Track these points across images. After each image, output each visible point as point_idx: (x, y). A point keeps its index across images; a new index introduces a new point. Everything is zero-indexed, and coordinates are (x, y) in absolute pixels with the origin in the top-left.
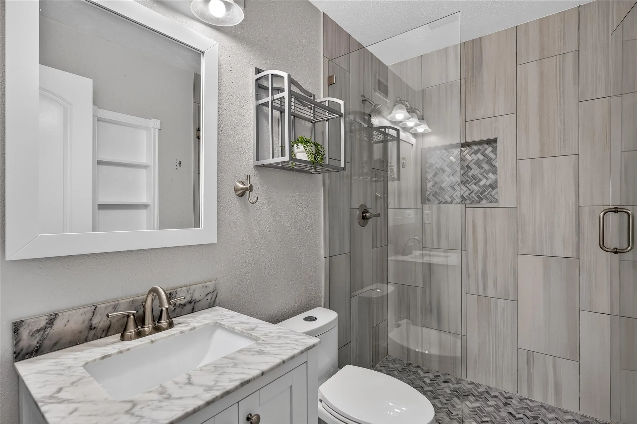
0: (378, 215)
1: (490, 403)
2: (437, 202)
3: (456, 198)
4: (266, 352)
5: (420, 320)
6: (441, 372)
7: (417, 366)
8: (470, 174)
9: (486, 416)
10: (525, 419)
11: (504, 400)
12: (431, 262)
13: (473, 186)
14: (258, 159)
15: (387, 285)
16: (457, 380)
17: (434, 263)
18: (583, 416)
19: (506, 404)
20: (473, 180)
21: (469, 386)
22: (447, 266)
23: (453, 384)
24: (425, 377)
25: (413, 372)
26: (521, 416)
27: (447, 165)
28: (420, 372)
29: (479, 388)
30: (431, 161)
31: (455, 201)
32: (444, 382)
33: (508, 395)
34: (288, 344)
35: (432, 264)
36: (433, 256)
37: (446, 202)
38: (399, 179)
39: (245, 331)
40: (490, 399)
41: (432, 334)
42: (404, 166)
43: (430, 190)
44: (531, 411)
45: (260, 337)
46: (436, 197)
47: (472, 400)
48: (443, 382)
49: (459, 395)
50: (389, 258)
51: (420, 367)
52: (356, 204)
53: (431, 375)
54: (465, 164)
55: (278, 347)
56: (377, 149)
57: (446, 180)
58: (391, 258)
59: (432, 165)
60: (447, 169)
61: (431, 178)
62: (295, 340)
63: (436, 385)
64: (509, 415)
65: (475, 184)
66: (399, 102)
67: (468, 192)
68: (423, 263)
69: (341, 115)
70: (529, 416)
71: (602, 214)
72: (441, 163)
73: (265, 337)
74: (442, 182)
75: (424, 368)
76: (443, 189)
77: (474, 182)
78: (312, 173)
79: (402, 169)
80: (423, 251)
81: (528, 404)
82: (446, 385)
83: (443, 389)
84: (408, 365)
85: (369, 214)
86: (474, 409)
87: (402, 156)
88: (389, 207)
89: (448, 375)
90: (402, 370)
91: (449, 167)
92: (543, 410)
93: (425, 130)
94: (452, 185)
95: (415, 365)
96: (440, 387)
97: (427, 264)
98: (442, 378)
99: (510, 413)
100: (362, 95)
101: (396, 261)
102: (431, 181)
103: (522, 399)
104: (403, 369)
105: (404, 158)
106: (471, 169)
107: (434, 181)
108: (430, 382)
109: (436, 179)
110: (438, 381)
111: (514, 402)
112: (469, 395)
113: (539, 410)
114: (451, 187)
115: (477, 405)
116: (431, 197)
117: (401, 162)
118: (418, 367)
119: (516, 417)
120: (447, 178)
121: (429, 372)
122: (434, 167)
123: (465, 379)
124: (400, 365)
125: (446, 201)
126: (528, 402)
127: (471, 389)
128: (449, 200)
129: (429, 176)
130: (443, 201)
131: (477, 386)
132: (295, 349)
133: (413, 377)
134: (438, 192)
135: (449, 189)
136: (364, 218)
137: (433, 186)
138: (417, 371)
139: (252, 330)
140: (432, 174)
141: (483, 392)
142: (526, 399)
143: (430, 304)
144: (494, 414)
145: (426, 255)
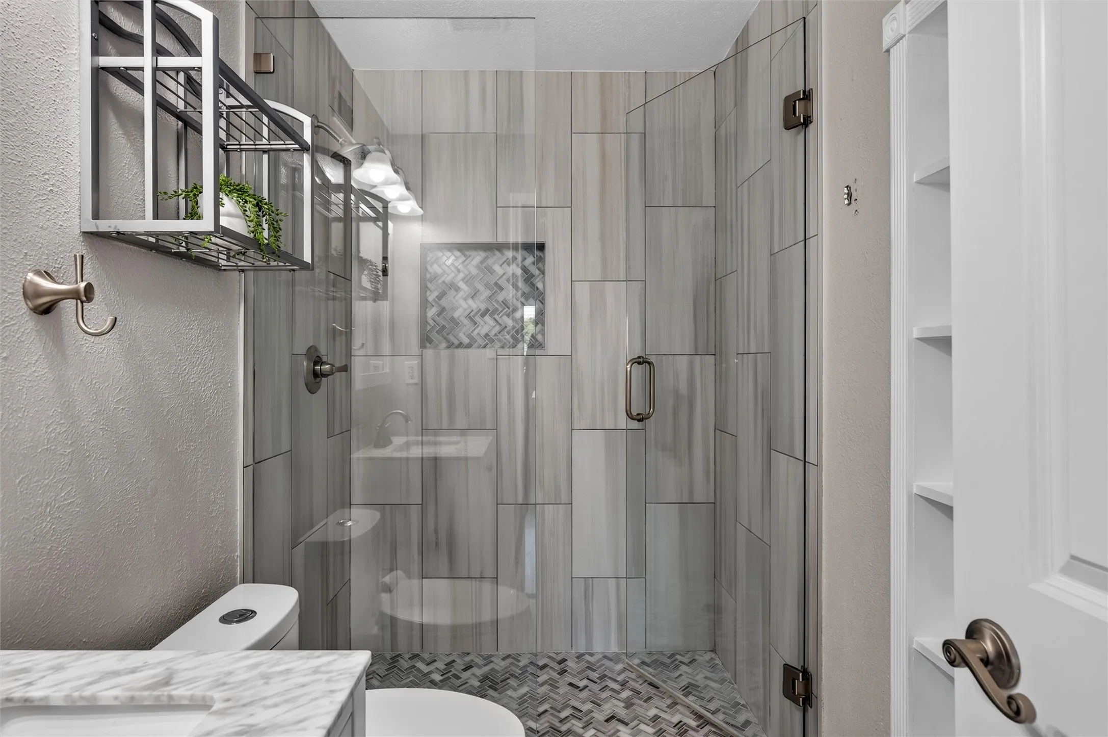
1: (541, 679)
2: (444, 345)
3: (477, 338)
4: (264, 725)
5: (416, 567)
6: (455, 653)
7: (411, 656)
8: (501, 297)
9: (541, 703)
10: (591, 684)
11: (557, 667)
12: (438, 455)
13: (505, 318)
14: (96, 216)
15: (348, 510)
16: (485, 659)
17: (443, 455)
18: (650, 654)
19: (563, 672)
20: (504, 309)
21: (504, 664)
22: (466, 459)
23: (480, 667)
24: (431, 672)
25: (406, 670)
26: (585, 682)
27: (463, 280)
28: (420, 665)
29: (519, 661)
30: (435, 269)
31: (476, 345)
32: (465, 670)
33: (559, 658)
34: (303, 686)
35: (441, 458)
36: (440, 443)
37: (460, 345)
39: (146, 693)
40: (539, 672)
41: (440, 587)
43: (432, 323)
44: (594, 671)
45: (209, 693)
46: (443, 336)
47: (515, 685)
48: (462, 670)
49: (493, 684)
50: (354, 456)
51: (418, 655)
53: (441, 665)
54: (492, 279)
55: (286, 701)
57: (461, 306)
58: (358, 455)
59: (436, 277)
60: (462, 285)
61: (434, 300)
62: (314, 672)
63: (453, 680)
64: (570, 688)
65: (508, 316)
66: (377, 147)
67: (498, 328)
68: (422, 458)
69: (304, 148)
70: (595, 679)
71: (629, 366)
72: (453, 275)
73: (224, 691)
74: (454, 309)
75: (426, 656)
76: (455, 322)
77: (506, 312)
78: (223, 268)
80: (422, 436)
81: (588, 662)
82: (468, 673)
83: (467, 683)
84: (395, 659)
85: (328, 366)
86: (523, 699)
89: (469, 654)
90: (386, 673)
91: (465, 283)
92: (607, 663)
93: (413, 210)
94: (472, 314)
95: (407, 656)
96: (460, 680)
97: (429, 459)
98: (460, 664)
99: (571, 684)
100: (314, 115)
101: (371, 459)
102: (433, 306)
103: (580, 656)
104: (387, 670)
106: (501, 289)
107: (440, 305)
108: (441, 678)
109: (443, 302)
110: (454, 671)
111: (571, 664)
112: (508, 678)
113: (603, 665)
114: (470, 318)
115: (524, 690)
116: (434, 336)
118: (415, 656)
119: (579, 687)
120: (462, 302)
121: (435, 661)
122: (440, 281)
123: (494, 653)
124: (379, 664)
125: (461, 343)
126: (587, 657)
127: (509, 667)
128: (466, 341)
129: (431, 297)
130: (456, 342)
131: (516, 658)
132: (332, 692)
133: (411, 679)
134: (447, 326)
135: (466, 322)
136: (316, 375)
137: (438, 315)
138: (414, 666)
139: (167, 682)
140: (436, 294)
141: (526, 666)
142: (583, 655)
143: (436, 532)
144: (552, 694)
145: (429, 443)
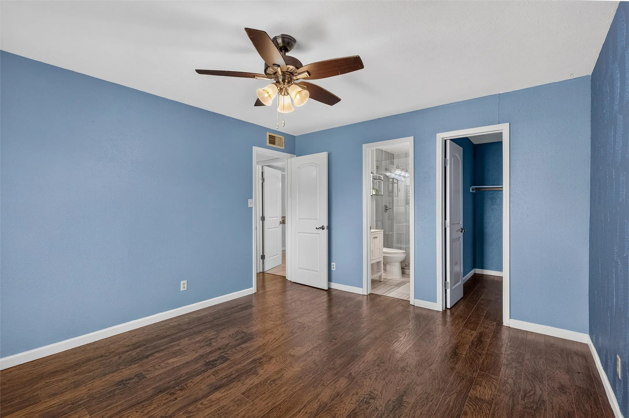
0: (391, 208)
38: (398, 196)
42: (399, 191)
52: (384, 205)
56: (391, 185)
66: (398, 168)
69: (382, 180)
79: (399, 192)
85: (388, 208)
87: (399, 187)
88: (394, 206)
101: (396, 225)
105: (399, 188)
117: (399, 189)
136: (386, 209)
